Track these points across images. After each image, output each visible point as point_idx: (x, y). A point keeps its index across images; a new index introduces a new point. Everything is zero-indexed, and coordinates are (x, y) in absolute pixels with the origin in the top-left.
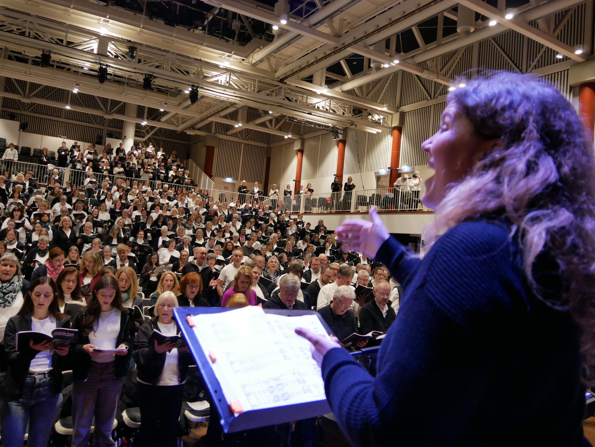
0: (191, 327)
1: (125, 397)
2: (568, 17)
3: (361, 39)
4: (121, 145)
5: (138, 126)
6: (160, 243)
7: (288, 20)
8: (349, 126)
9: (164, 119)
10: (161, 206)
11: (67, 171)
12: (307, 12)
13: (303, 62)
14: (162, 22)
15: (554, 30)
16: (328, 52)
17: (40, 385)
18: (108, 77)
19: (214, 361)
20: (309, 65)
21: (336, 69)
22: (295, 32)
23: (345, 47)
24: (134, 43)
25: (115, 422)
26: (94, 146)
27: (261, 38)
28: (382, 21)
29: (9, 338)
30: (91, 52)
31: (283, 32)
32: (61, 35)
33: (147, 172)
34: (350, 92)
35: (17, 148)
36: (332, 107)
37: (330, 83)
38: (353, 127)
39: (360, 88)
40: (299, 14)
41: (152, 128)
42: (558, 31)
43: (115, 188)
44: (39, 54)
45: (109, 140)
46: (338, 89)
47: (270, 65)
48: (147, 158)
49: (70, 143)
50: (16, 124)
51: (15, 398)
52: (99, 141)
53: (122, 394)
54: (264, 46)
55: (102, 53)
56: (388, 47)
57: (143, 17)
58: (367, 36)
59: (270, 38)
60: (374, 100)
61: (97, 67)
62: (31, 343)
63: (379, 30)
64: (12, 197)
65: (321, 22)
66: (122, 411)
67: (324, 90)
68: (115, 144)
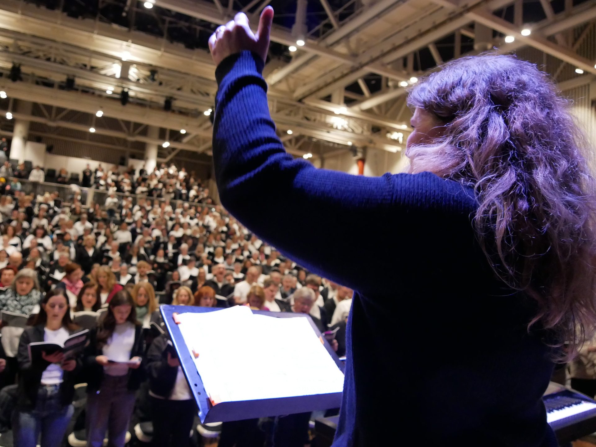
0: (177, 324)
1: (138, 411)
2: (587, 31)
3: (377, 58)
4: (144, 166)
5: (160, 148)
6: (180, 261)
7: (305, 41)
8: (367, 144)
9: (185, 140)
10: (182, 226)
11: (90, 192)
12: (324, 33)
13: (321, 82)
14: (181, 46)
15: (573, 45)
16: (345, 72)
17: (51, 397)
18: (131, 100)
19: (197, 356)
20: (327, 85)
21: (354, 88)
22: (312, 52)
23: (362, 66)
24: (156, 67)
25: (128, 436)
26: (117, 168)
27: (279, 59)
28: (398, 40)
29: (22, 348)
30: (113, 76)
31: (300, 53)
32: (85, 60)
33: (168, 193)
34: (369, 111)
35: (42, 169)
36: (351, 126)
37: (349, 102)
38: (372, 145)
39: (379, 106)
40: (316, 35)
41: (174, 149)
42: (577, 46)
43: (137, 208)
44: (64, 78)
45: (132, 162)
46: (356, 108)
47: (288, 85)
48: (169, 178)
49: (94, 165)
50: (42, 147)
51: (27, 409)
52: (123, 162)
53: (135, 408)
54: (283, 66)
55: (124, 77)
56: (405, 65)
57: (164, 41)
58: (384, 55)
59: (288, 59)
60: (393, 119)
61: (119, 90)
62: (44, 354)
63: (395, 48)
64: (37, 216)
65: (337, 42)
66: (135, 425)
67: (343, 109)
68: (138, 165)
